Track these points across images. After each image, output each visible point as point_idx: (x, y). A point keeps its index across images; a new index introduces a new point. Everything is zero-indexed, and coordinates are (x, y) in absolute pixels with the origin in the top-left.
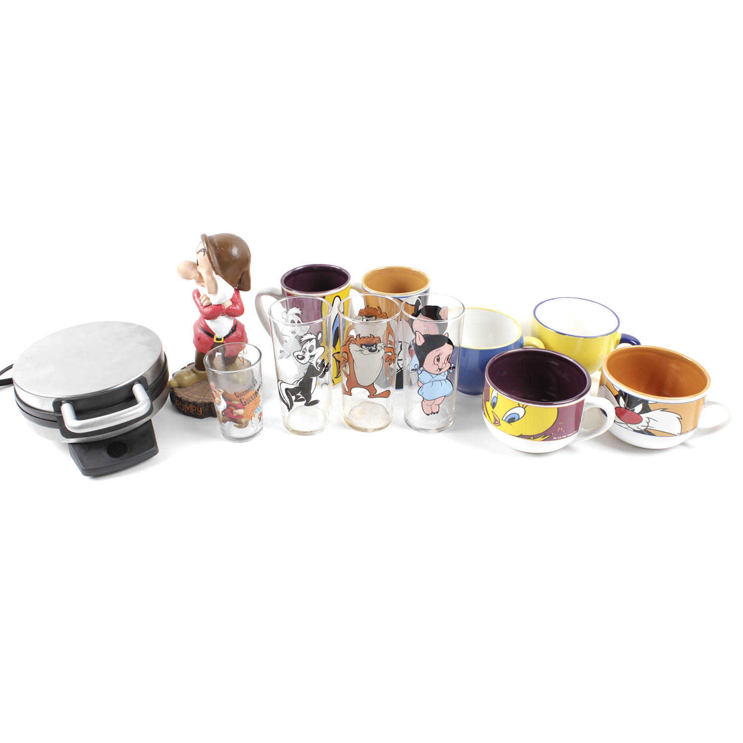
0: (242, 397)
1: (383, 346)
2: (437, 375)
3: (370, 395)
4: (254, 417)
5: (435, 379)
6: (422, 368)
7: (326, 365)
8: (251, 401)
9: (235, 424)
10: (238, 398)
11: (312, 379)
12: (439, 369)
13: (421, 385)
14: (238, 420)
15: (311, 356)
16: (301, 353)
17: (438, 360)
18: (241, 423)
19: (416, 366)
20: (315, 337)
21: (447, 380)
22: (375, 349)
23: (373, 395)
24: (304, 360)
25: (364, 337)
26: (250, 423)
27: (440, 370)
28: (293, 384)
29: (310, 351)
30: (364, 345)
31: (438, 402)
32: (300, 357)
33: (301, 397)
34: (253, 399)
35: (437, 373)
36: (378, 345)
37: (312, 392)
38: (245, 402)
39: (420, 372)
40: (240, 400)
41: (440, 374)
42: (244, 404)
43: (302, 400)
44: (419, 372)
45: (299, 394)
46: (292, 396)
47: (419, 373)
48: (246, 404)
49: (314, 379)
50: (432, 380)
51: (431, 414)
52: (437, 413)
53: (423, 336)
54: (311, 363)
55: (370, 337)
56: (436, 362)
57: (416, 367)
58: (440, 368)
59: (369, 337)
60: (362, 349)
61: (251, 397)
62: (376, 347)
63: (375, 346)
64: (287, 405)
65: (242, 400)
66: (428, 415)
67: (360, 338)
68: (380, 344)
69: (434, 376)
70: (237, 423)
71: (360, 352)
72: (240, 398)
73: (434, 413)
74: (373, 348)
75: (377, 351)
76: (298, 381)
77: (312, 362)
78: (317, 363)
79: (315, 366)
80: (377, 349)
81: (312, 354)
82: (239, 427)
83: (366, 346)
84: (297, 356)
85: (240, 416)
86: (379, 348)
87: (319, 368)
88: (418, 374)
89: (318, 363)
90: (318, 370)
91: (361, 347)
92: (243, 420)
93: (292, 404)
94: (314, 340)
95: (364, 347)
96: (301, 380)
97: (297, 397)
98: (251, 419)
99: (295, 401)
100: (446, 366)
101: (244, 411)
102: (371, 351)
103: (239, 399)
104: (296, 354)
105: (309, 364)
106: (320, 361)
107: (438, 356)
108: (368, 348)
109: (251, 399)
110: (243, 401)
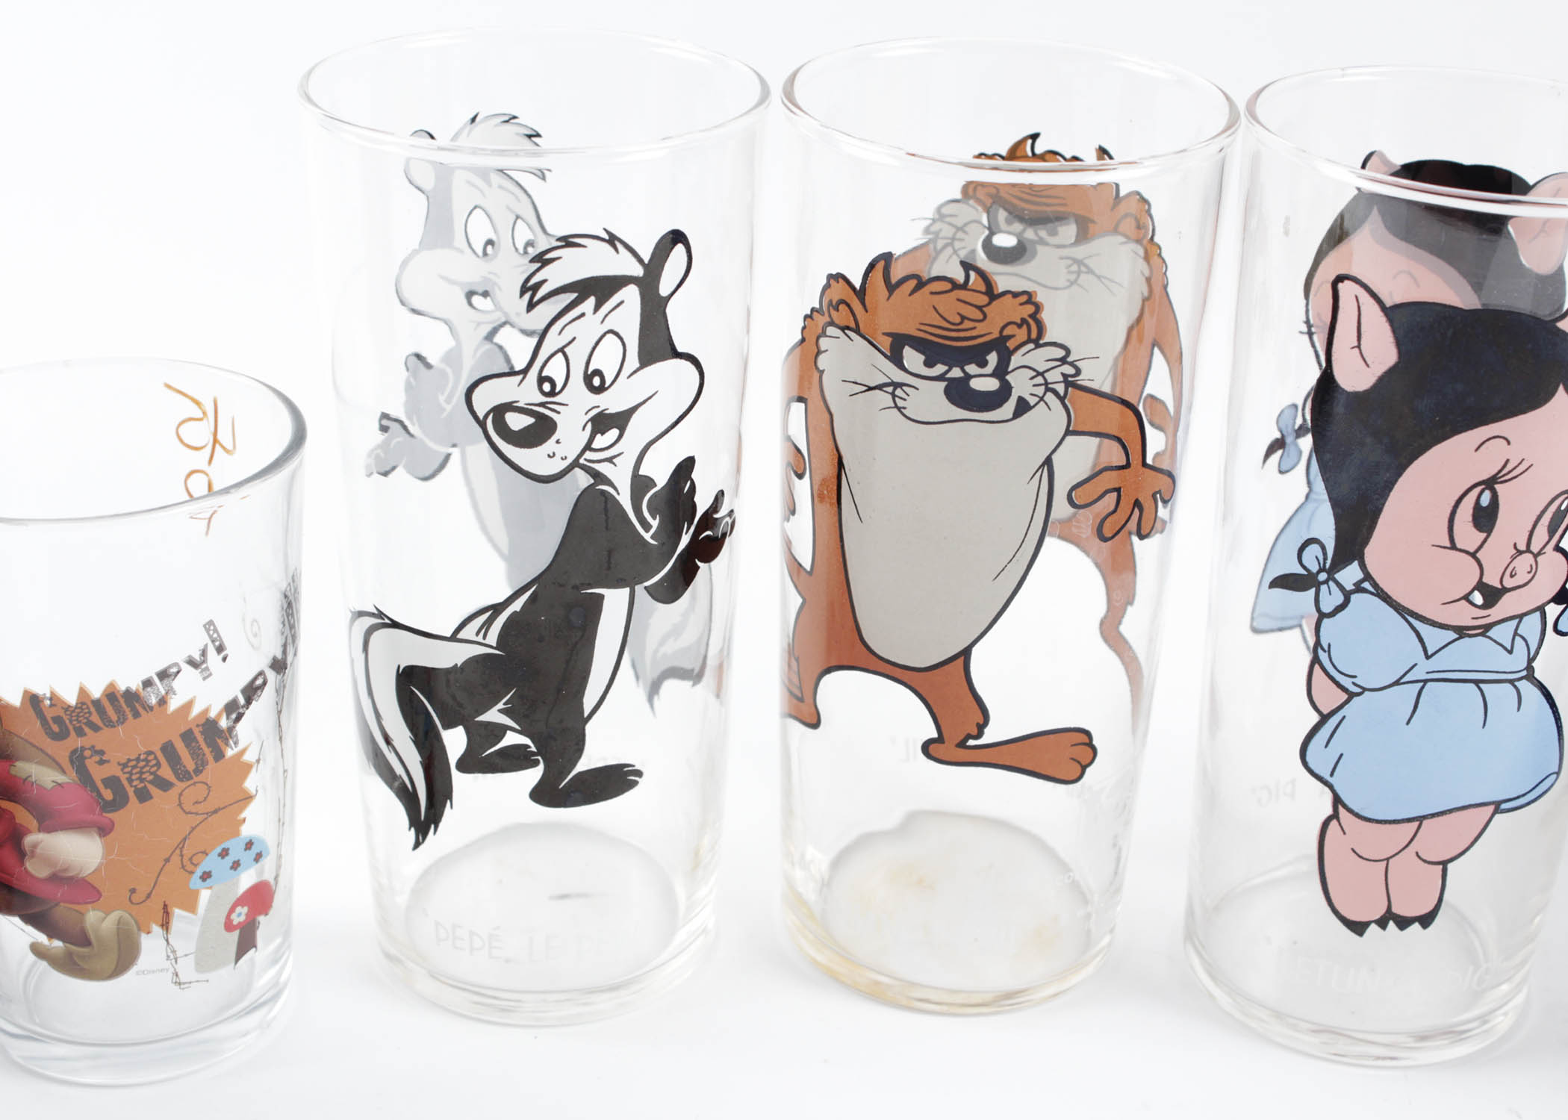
0: (91, 739)
1: (1054, 376)
2: (1461, 632)
3: (940, 740)
4: (191, 906)
5: (1438, 663)
6: (1350, 575)
7: (703, 504)
8: (164, 785)
9: (42, 938)
10: (61, 736)
11: (601, 598)
12: (1481, 586)
13: (1329, 697)
14: (63, 912)
15: (601, 422)
16: (528, 393)
17: (1485, 518)
18: (84, 940)
19: (1313, 550)
20: (638, 271)
21: (1525, 686)
22: (991, 385)
23: (962, 744)
24: (549, 446)
25: (921, 284)
26: (151, 945)
27: (1492, 595)
28: (454, 638)
29: (595, 382)
30: (919, 344)
31: (1435, 840)
32: (517, 422)
33: (512, 739)
34: (184, 775)
35: (1464, 615)
36: (1016, 360)
37: (589, 701)
38: (112, 782)
39: (1339, 599)
40: (78, 759)
41: (1488, 627)
42: (108, 795)
43: (514, 760)
44: (1331, 599)
45: (493, 715)
46: (448, 726)
47: (1326, 608)
48: (119, 801)
49: (614, 601)
50: (1418, 674)
51: (1382, 923)
52: (1426, 920)
53: (1391, 313)
54: (597, 476)
55: (964, 286)
56: (1468, 535)
57: (1312, 558)
58: (1492, 580)
59: (955, 285)
60: (899, 376)
61: (168, 749)
62: (1001, 372)
63: (993, 358)
64: (407, 796)
65: (91, 764)
66: (1358, 928)
67: (891, 288)
68: (1039, 358)
69: (1435, 638)
70: (51, 936)
71: (883, 398)
72: (74, 742)
73: (1403, 923)
74: (984, 384)
75: (1009, 407)
76: (496, 609)
77: (603, 468)
78: (640, 484)
79: (625, 500)
80: (1005, 391)
81: (612, 402)
82: (70, 965)
83: (933, 353)
84: (499, 411)
85: (83, 889)
86: (1021, 384)
87: (655, 523)
88: (1322, 616)
89: (649, 482)
90: (647, 536)
91: (897, 359)
92: (99, 921)
93: (439, 793)
94: (631, 295)
95: (913, 358)
96: (517, 606)
97: (482, 736)
98: (166, 925)
99: (465, 765)
100: (1533, 571)
101: (108, 850)
102: (960, 394)
103: (62, 751)
104: (486, 399)
105: (583, 480)
106: (659, 470)
107: (1490, 483)
108: (939, 369)
109: (166, 772)
110: (98, 773)
